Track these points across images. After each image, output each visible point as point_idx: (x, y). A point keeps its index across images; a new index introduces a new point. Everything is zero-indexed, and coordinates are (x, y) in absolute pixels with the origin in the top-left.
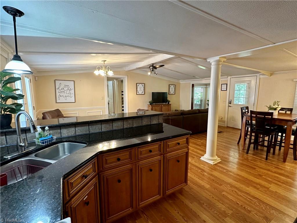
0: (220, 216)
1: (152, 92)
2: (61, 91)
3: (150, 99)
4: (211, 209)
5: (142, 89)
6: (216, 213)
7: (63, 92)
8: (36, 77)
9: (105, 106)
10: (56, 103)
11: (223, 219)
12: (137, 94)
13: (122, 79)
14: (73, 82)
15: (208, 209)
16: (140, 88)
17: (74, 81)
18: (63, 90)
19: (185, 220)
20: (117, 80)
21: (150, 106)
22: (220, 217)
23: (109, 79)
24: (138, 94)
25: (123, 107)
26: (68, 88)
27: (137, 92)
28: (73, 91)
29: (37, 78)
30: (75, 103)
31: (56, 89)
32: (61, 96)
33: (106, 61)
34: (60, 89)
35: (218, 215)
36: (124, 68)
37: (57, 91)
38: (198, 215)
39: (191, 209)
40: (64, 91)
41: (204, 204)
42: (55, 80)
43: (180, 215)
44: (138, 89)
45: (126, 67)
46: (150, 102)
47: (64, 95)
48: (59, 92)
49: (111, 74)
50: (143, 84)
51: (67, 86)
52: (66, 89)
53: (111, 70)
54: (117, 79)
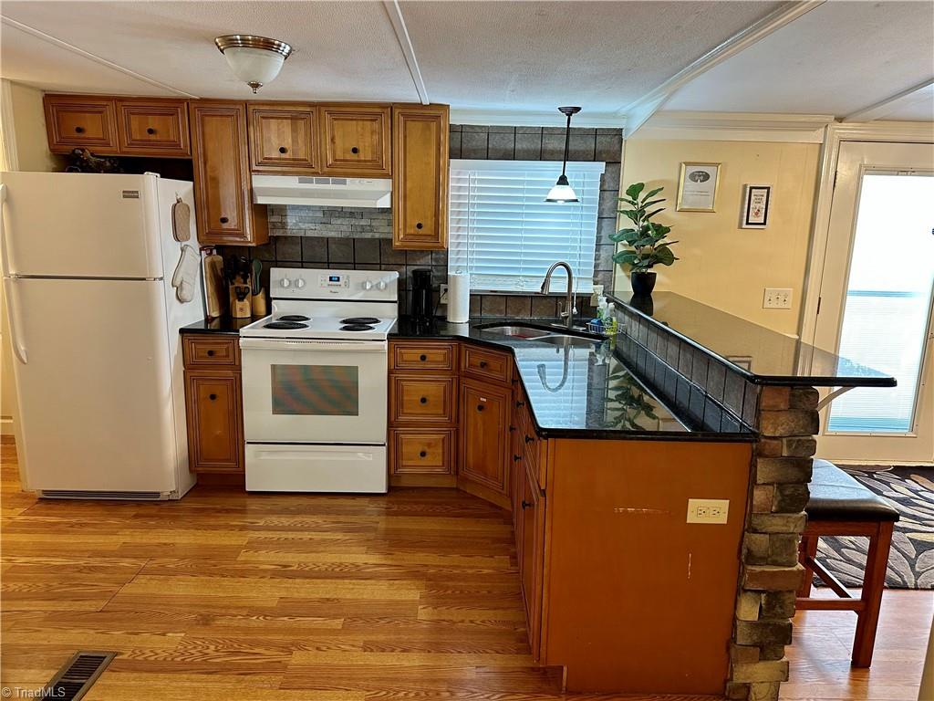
0: (384, 693)
4: (417, 695)
6: (398, 692)
11: (368, 691)
15: (425, 686)
19: (444, 620)
22: (382, 690)
35: (388, 693)
38: (429, 652)
39: (459, 652)
41: (448, 694)
43: (463, 621)
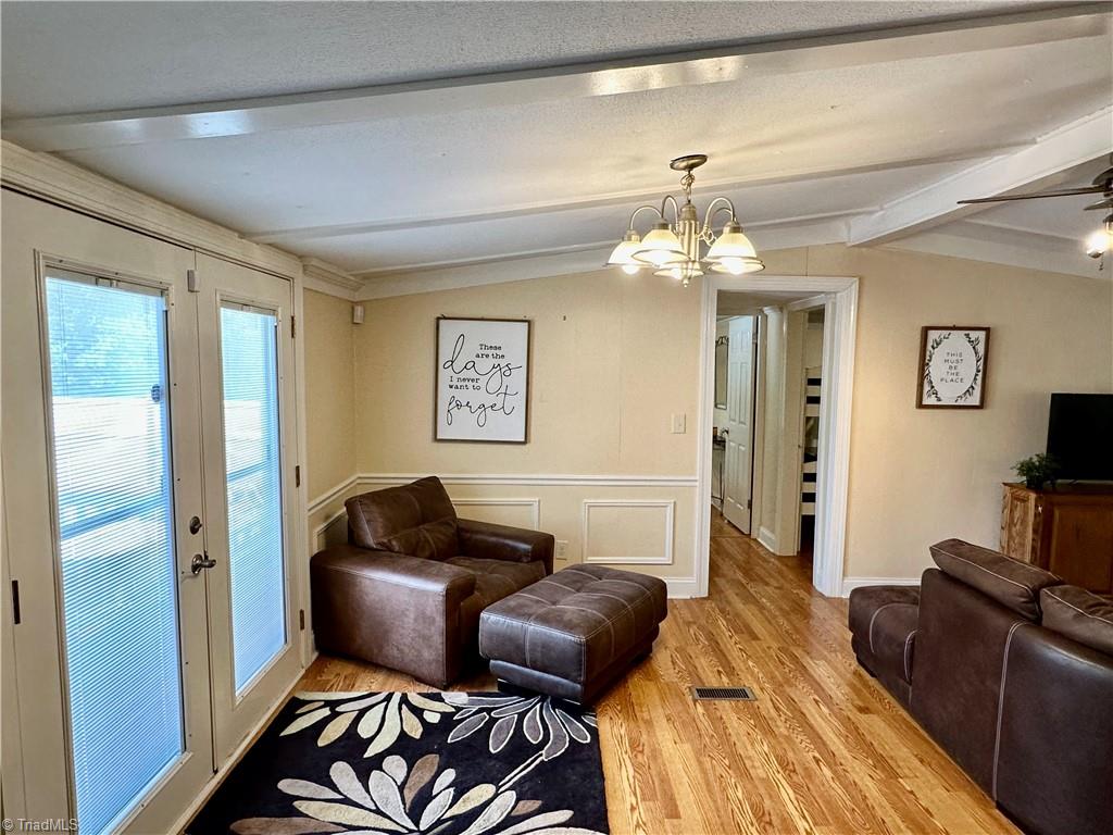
1: (1053, 395)
2: (462, 376)
3: (1036, 446)
5: (969, 367)
7: (470, 384)
8: (357, 303)
9: (693, 474)
10: (436, 444)
12: (920, 405)
13: (816, 302)
14: (527, 324)
16: (953, 364)
17: (529, 322)
18: (471, 374)
20: (781, 309)
21: (1024, 500)
23: (731, 303)
24: (932, 401)
25: (811, 478)
26: (496, 362)
27: (927, 388)
28: (518, 380)
29: (359, 310)
30: (528, 445)
31: (441, 367)
32: (459, 406)
33: (703, 158)
34: (458, 365)
36: (841, 225)
37: (444, 375)
40: (476, 376)
42: (438, 319)
44: (936, 369)
45: (852, 221)
46: (1026, 468)
47: (477, 398)
48: (455, 383)
49: (735, 257)
50: (974, 335)
51: (490, 352)
52: (484, 365)
53: (736, 230)
54: (781, 302)
